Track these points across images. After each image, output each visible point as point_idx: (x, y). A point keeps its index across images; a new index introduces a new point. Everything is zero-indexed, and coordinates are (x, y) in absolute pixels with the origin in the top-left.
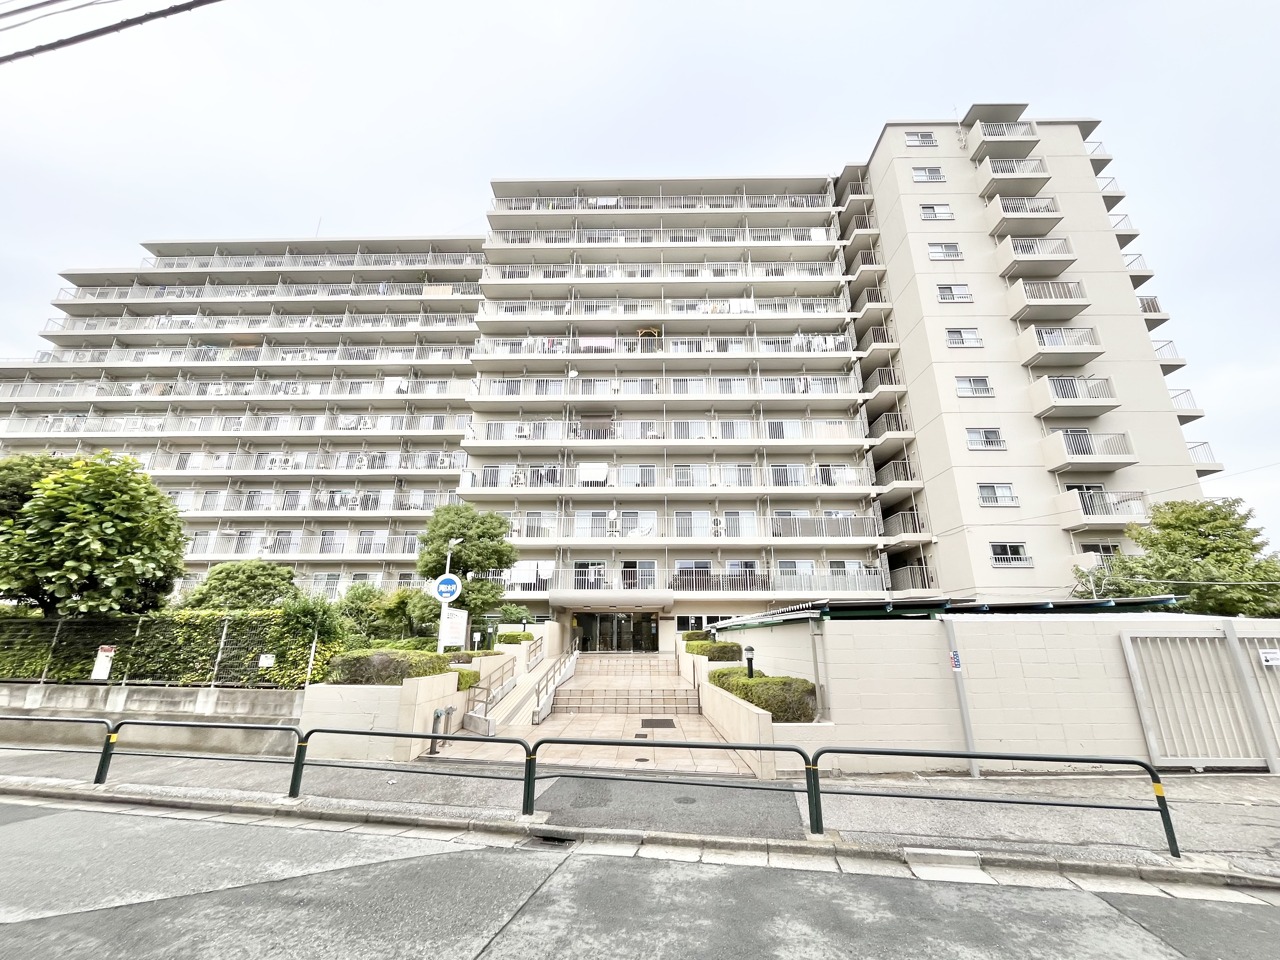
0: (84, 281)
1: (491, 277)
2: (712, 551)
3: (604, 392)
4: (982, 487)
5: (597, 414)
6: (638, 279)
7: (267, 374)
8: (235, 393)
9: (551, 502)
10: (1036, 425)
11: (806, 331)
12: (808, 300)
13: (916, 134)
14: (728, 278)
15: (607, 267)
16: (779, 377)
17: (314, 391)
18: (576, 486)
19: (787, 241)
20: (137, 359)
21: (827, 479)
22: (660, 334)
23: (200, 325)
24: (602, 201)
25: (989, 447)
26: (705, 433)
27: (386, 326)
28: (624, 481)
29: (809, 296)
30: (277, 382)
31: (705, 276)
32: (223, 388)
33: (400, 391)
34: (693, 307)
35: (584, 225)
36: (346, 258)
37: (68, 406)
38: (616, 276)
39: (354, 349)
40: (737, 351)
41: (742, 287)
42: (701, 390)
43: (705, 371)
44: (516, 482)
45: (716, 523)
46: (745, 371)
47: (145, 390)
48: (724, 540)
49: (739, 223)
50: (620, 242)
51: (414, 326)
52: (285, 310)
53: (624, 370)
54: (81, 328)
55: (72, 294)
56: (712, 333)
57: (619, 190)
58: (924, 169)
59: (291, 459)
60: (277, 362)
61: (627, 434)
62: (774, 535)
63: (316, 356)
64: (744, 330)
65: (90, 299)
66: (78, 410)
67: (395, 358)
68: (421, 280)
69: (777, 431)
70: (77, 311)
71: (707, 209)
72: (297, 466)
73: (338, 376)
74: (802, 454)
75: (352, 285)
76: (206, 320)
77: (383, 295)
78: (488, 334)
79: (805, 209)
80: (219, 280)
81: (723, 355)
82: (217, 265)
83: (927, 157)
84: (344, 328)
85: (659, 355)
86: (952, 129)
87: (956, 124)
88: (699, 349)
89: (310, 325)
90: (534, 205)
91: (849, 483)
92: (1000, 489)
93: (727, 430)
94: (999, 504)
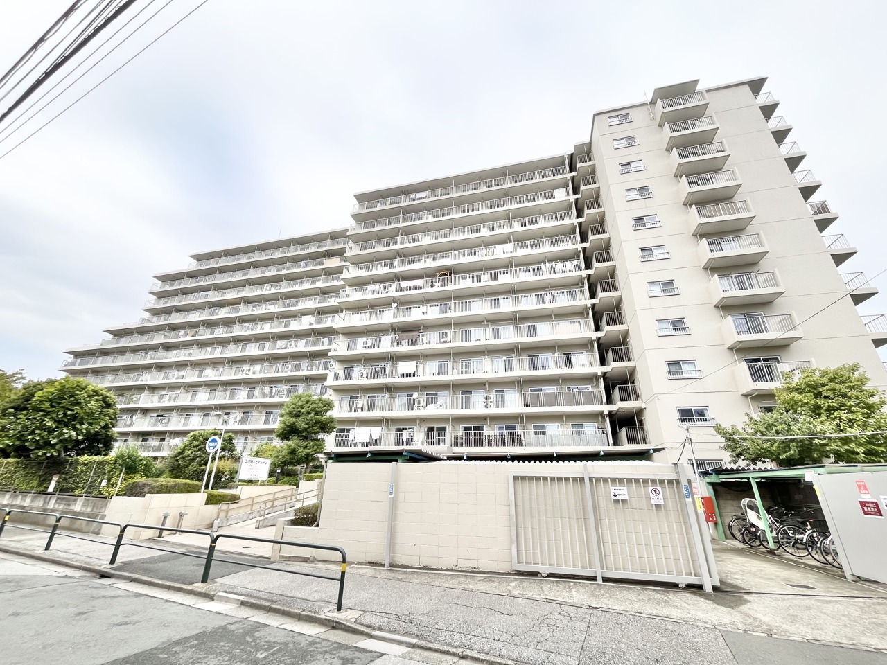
0: (165, 279)
1: (354, 250)
2: (484, 418)
3: (416, 314)
4: (670, 364)
5: (411, 330)
6: (440, 240)
7: (243, 320)
8: (227, 333)
9: (380, 389)
10: (716, 314)
11: (550, 261)
12: (554, 239)
13: (617, 116)
14: (498, 231)
15: (420, 235)
16: (533, 294)
17: (267, 328)
18: (397, 377)
19: (540, 201)
20: (184, 318)
21: (569, 364)
22: (450, 275)
23: (214, 296)
24: (419, 195)
25: (677, 333)
26: (481, 337)
27: (306, 286)
28: (428, 373)
29: (554, 236)
30: (247, 324)
31: (484, 232)
32: (221, 330)
33: (311, 324)
34: (474, 254)
35: (406, 211)
36: (286, 249)
37: (152, 346)
38: (427, 240)
39: (287, 301)
40: (505, 279)
41: (506, 236)
42: (479, 308)
43: (481, 295)
44: (361, 376)
45: (488, 398)
46: (508, 292)
47: (186, 334)
48: (493, 411)
49: (505, 194)
50: (429, 219)
51: (319, 284)
52: (254, 283)
53: (428, 300)
54: (161, 304)
55: (158, 286)
56: (486, 269)
57: (429, 187)
58: (623, 139)
59: (252, 368)
60: (250, 313)
61: (431, 342)
62: (526, 405)
63: (269, 307)
64: (509, 265)
65: (167, 288)
66: (155, 348)
67: (310, 304)
68: (323, 257)
69: (532, 332)
70: (160, 295)
71: (485, 189)
72: (254, 373)
73: (278, 318)
74: (550, 347)
75: (288, 265)
76: (216, 293)
77: (303, 268)
78: (350, 286)
79: (552, 178)
80: (223, 270)
81: (495, 283)
82: (224, 262)
83: (626, 130)
84: (282, 290)
85: (450, 287)
86: (644, 108)
87: (646, 104)
88: (479, 281)
89: (266, 290)
90: (379, 204)
91: (583, 365)
92: (685, 365)
93: (496, 333)
94: (685, 376)
